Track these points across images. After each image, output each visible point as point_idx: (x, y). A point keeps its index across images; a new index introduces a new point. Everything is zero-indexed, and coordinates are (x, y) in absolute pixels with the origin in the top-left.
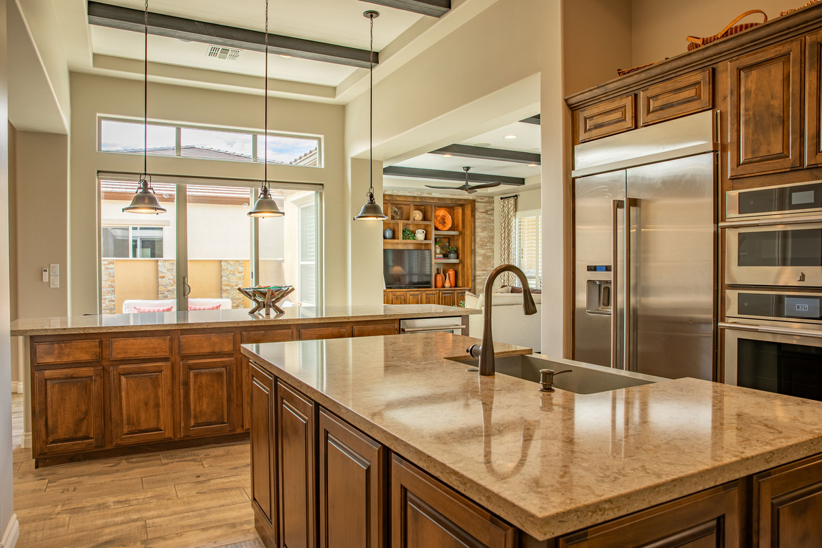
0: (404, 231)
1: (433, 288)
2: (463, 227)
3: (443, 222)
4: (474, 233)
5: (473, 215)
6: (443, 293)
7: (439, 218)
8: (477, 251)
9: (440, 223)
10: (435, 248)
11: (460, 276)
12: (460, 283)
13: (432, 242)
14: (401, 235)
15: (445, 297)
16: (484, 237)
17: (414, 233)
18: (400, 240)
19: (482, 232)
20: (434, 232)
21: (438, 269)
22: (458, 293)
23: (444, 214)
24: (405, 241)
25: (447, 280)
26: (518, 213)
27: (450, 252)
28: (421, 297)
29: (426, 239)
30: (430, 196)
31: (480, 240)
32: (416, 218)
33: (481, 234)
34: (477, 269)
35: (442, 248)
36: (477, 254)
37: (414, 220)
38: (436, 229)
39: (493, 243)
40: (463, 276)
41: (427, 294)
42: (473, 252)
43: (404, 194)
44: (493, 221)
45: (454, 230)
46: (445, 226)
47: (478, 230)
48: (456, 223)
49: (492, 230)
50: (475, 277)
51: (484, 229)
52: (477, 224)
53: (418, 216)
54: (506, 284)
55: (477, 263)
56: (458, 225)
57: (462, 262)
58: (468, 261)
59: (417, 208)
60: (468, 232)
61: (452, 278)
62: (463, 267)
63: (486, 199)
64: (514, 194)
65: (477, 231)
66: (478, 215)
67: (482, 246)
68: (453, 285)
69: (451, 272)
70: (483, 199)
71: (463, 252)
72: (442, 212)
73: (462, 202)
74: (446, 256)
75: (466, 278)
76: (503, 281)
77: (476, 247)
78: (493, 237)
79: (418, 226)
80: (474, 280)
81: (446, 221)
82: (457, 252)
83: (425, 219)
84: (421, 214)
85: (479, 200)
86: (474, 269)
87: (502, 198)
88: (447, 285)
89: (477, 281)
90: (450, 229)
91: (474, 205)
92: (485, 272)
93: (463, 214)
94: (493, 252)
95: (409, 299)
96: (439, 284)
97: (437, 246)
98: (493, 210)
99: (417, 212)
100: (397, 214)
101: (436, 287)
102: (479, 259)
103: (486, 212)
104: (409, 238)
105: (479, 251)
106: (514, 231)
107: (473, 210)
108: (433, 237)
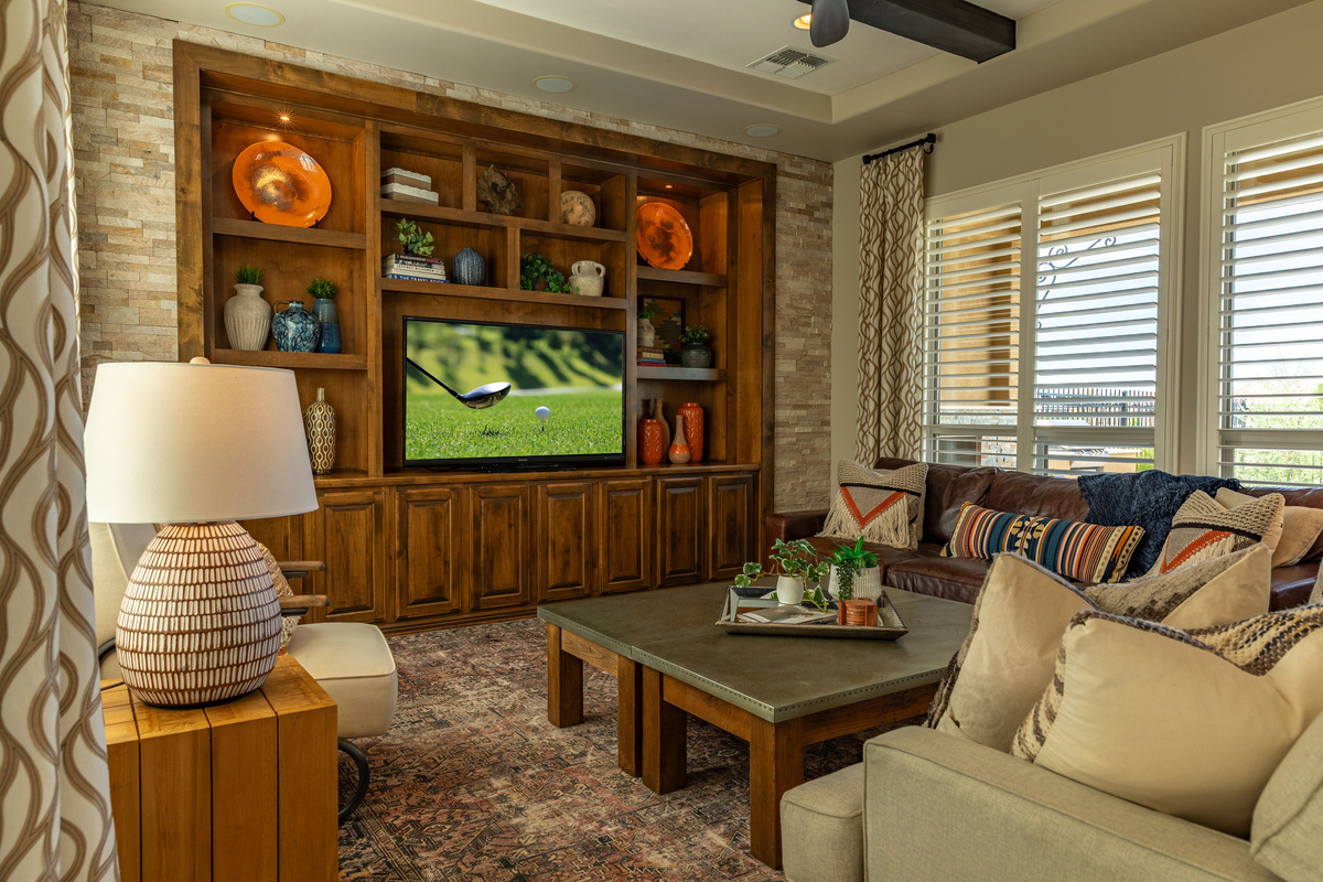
0: (524, 263)
1: (633, 469)
2: (733, 260)
3: (666, 247)
4: (770, 279)
5: (769, 218)
6: (668, 486)
7: (651, 231)
8: (780, 339)
9: (655, 247)
10: (640, 328)
11: (720, 427)
12: (721, 449)
13: (629, 304)
14: (513, 272)
15: (674, 497)
16: (802, 297)
17: (567, 274)
18: (512, 290)
19: (795, 278)
20: (634, 272)
21: (646, 403)
22: (718, 484)
23: (666, 218)
24: (529, 296)
25: (679, 440)
26: (935, 203)
27: (686, 346)
28: (589, 499)
29: (607, 291)
30: (623, 129)
31: (790, 306)
32: (572, 218)
33: (791, 284)
34: (780, 400)
35: (660, 332)
36: (779, 350)
37: (566, 222)
38: (642, 262)
39: (828, 317)
40: (731, 425)
41: (613, 489)
42: (768, 344)
43: (523, 109)
44: (829, 244)
45: (700, 270)
46: (669, 260)
47: (784, 270)
48: (705, 252)
49: (827, 275)
50: (772, 427)
51: (802, 268)
52: (781, 250)
53: (579, 208)
54: (886, 453)
55: (779, 380)
56: (713, 256)
57: (727, 379)
58: (748, 376)
59: (577, 179)
60: (750, 278)
61: (695, 431)
62: (731, 393)
63: (809, 168)
64: (923, 136)
65: (779, 272)
66: (784, 218)
67: (796, 325)
68: (698, 456)
69: (692, 413)
70: (799, 165)
71: (732, 342)
72: (660, 212)
73: (732, 168)
74: (673, 359)
75: (739, 432)
76: (871, 442)
77: (778, 328)
78: (827, 298)
79: (580, 245)
80: (770, 440)
81: (674, 241)
82: (709, 344)
83: (602, 220)
84: (589, 203)
85: (788, 169)
86: (770, 401)
87: (867, 160)
88: (679, 453)
89: (781, 442)
90: (688, 267)
91: (774, 184)
92: (803, 412)
93: (733, 216)
94: (828, 346)
95: (545, 507)
96: (653, 451)
97: (646, 322)
98: (830, 205)
99: (577, 195)
100: (502, 195)
101: (641, 462)
102: (785, 367)
103: (809, 211)
104: (546, 287)
105: (788, 342)
106: (919, 266)
107: (770, 200)
108: (633, 291)
